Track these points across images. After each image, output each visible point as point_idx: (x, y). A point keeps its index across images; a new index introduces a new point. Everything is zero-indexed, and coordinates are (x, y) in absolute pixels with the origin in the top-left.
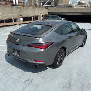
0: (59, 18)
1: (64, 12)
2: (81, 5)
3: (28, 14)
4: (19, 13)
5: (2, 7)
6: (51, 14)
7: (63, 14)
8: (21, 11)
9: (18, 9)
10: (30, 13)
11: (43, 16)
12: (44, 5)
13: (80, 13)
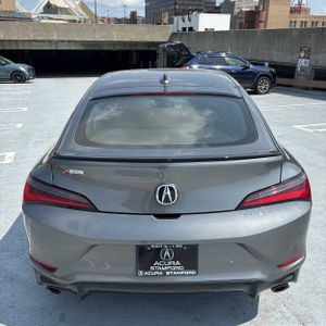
0: (7, 63)
2: (57, 13)
13: (76, 42)
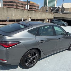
1: (68, 18)
3: (36, 17)
4: (29, 16)
5: (15, 10)
6: (56, 18)
7: (67, 19)
8: (30, 14)
9: (28, 13)
10: (37, 16)
11: (49, 20)
12: (53, 12)
